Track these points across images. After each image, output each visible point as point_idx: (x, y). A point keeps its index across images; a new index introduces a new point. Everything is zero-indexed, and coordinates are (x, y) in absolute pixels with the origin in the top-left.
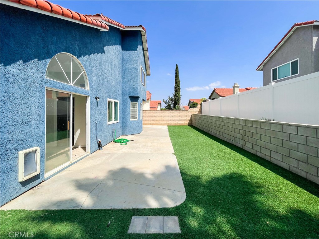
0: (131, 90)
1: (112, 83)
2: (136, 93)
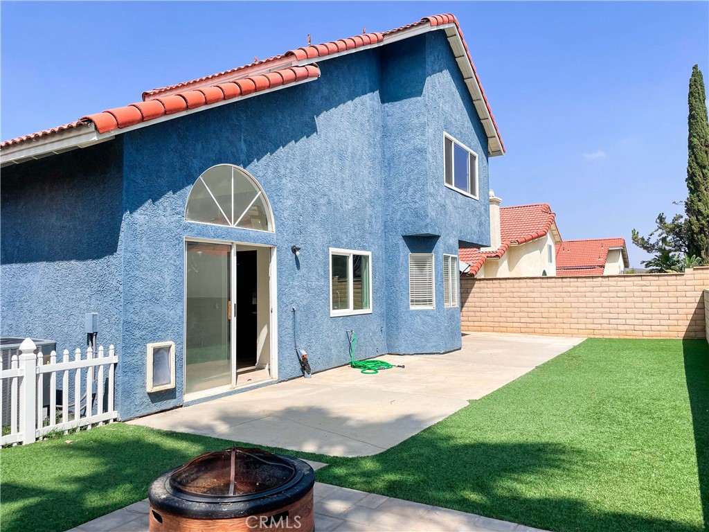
2: (423, 224)
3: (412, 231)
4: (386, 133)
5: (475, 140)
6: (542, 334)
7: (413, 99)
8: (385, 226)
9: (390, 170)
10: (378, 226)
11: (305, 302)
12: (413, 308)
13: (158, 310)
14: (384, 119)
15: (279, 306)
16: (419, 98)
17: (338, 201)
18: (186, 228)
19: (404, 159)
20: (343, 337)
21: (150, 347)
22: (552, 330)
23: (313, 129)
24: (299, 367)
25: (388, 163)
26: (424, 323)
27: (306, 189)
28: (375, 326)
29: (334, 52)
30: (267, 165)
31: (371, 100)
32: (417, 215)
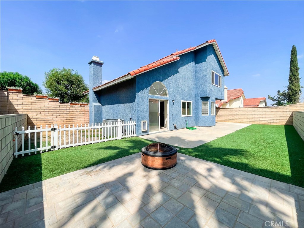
0: (202, 93)
1: (185, 90)
2: (206, 94)
3: (202, 96)
4: (196, 71)
5: (221, 72)
6: (239, 123)
7: (204, 63)
8: (196, 95)
9: (197, 81)
10: (194, 95)
11: (175, 113)
12: (202, 115)
13: (143, 114)
14: (196, 68)
15: (169, 114)
16: (205, 62)
17: (184, 89)
18: (149, 96)
19: (201, 78)
20: (185, 122)
21: (142, 122)
22: (241, 122)
23: (178, 72)
24: (174, 128)
25: (197, 79)
26: (206, 119)
27: (176, 86)
28: (193, 119)
29: (183, 53)
30: (167, 81)
31: (192, 64)
32: (204, 92)
